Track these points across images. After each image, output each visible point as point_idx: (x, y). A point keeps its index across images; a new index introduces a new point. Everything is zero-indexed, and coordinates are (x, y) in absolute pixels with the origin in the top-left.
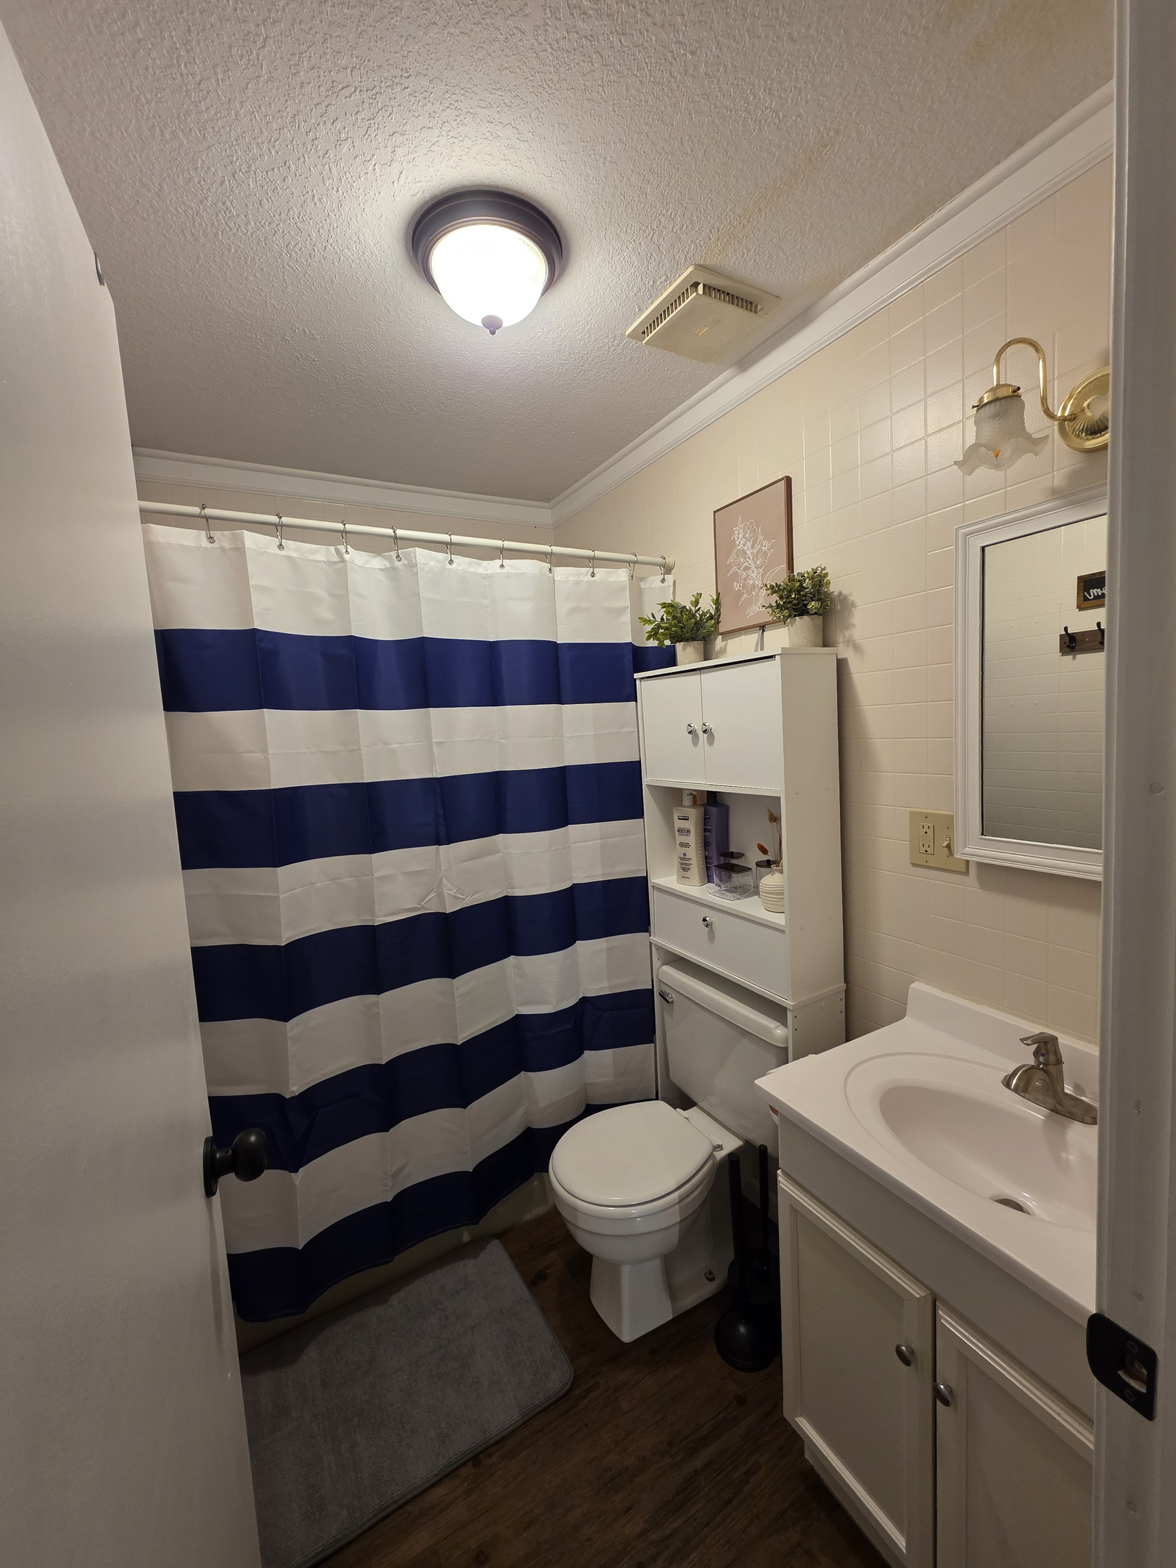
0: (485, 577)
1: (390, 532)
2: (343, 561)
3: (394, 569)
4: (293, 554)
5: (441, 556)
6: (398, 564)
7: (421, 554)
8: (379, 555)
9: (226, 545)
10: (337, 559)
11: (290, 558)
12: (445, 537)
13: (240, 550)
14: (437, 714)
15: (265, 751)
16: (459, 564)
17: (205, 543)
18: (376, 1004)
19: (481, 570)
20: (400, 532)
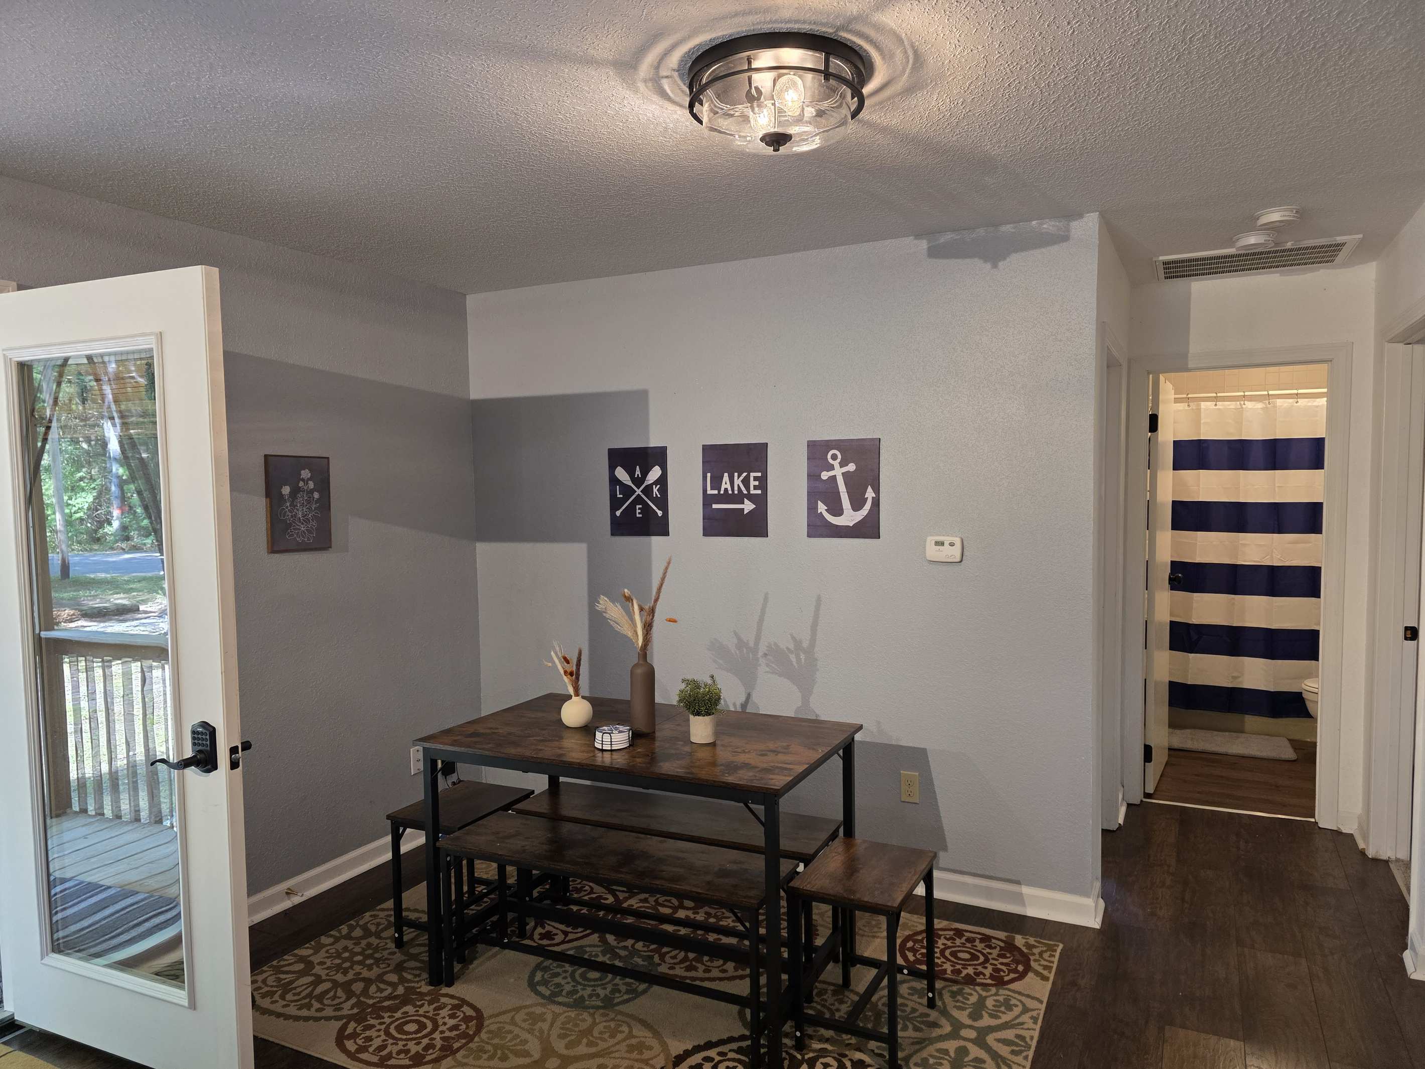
0: (1317, 407)
1: (1266, 393)
2: (1242, 408)
3: (1267, 408)
4: (1221, 407)
5: (1291, 400)
6: (1268, 406)
7: (1279, 402)
8: (1261, 402)
9: (1194, 408)
10: (1240, 407)
11: (1219, 409)
12: (1295, 391)
13: (1199, 410)
14: (1278, 473)
15: (1198, 486)
16: (1301, 403)
17: (1187, 408)
18: (1234, 599)
19: (1315, 404)
20: (1271, 392)
